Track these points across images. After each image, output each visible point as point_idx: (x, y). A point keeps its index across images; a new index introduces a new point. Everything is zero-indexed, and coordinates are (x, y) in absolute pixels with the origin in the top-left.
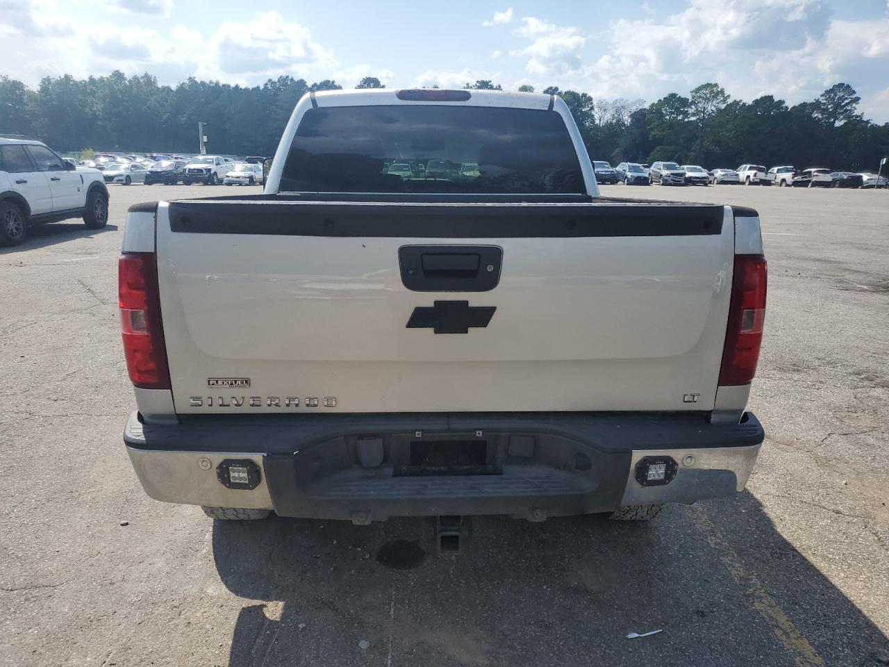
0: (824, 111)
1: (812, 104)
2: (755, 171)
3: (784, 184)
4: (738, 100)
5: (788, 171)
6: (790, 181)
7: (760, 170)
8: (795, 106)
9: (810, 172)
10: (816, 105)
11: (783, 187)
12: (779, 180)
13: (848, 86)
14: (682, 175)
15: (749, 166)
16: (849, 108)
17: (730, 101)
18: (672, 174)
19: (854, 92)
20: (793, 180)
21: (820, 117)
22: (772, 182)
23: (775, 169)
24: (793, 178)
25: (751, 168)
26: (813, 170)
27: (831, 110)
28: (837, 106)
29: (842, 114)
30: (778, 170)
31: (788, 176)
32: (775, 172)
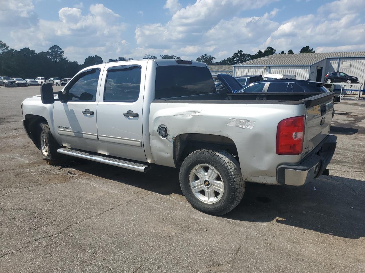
0: (51, 56)
1: (46, 52)
2: (45, 80)
3: (57, 85)
4: (12, 48)
5: (58, 79)
6: (59, 83)
7: (46, 79)
8: (39, 53)
9: (66, 80)
10: (48, 53)
11: (57, 86)
12: (55, 83)
13: (58, 47)
14: (15, 82)
15: (41, 78)
16: (61, 55)
17: (9, 49)
18: (10, 82)
19: (61, 49)
20: (60, 83)
21: (50, 58)
22: (53, 84)
23: (52, 79)
24: (61, 82)
25: (42, 79)
26: (67, 79)
27: (54, 55)
28: (56, 54)
29: (59, 57)
30: (53, 79)
31: (58, 81)
32: (52, 80)
